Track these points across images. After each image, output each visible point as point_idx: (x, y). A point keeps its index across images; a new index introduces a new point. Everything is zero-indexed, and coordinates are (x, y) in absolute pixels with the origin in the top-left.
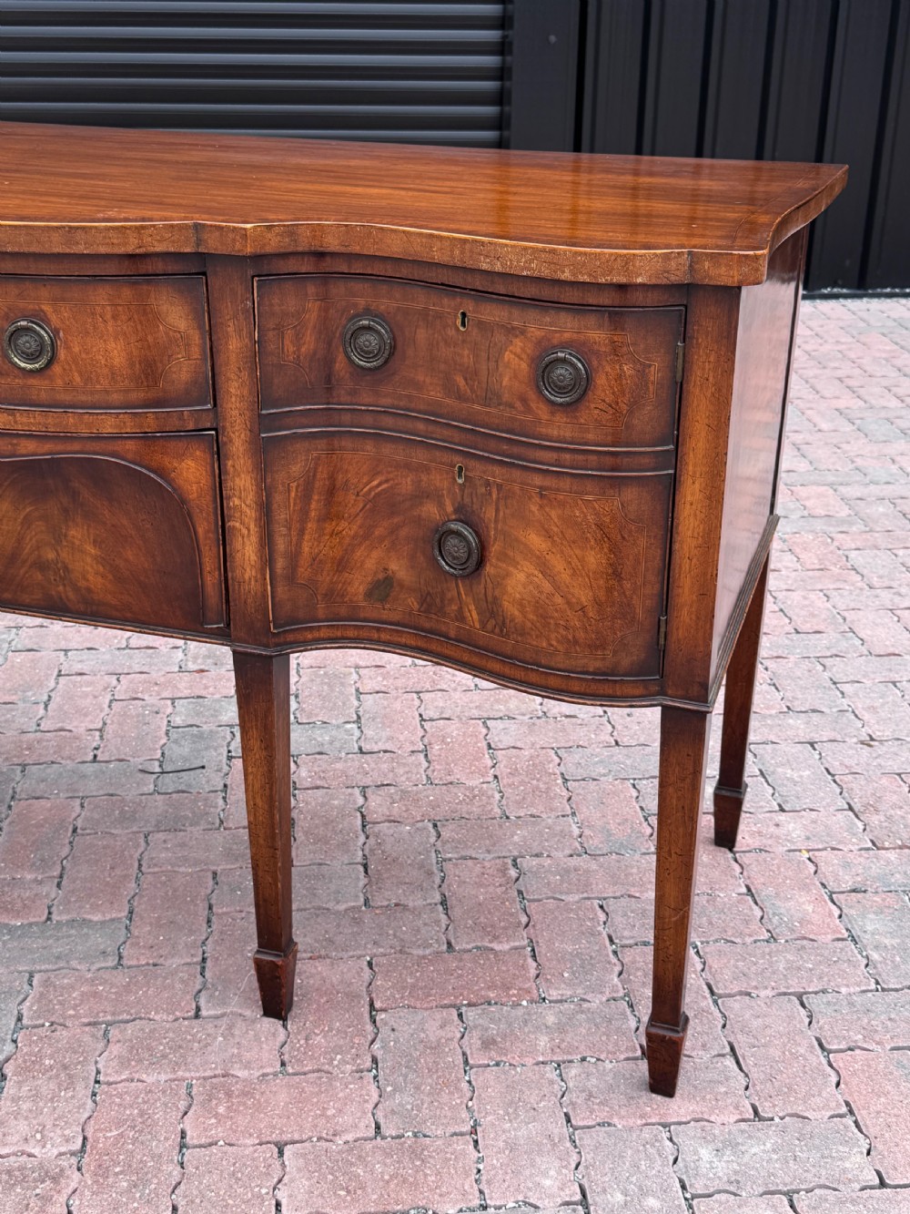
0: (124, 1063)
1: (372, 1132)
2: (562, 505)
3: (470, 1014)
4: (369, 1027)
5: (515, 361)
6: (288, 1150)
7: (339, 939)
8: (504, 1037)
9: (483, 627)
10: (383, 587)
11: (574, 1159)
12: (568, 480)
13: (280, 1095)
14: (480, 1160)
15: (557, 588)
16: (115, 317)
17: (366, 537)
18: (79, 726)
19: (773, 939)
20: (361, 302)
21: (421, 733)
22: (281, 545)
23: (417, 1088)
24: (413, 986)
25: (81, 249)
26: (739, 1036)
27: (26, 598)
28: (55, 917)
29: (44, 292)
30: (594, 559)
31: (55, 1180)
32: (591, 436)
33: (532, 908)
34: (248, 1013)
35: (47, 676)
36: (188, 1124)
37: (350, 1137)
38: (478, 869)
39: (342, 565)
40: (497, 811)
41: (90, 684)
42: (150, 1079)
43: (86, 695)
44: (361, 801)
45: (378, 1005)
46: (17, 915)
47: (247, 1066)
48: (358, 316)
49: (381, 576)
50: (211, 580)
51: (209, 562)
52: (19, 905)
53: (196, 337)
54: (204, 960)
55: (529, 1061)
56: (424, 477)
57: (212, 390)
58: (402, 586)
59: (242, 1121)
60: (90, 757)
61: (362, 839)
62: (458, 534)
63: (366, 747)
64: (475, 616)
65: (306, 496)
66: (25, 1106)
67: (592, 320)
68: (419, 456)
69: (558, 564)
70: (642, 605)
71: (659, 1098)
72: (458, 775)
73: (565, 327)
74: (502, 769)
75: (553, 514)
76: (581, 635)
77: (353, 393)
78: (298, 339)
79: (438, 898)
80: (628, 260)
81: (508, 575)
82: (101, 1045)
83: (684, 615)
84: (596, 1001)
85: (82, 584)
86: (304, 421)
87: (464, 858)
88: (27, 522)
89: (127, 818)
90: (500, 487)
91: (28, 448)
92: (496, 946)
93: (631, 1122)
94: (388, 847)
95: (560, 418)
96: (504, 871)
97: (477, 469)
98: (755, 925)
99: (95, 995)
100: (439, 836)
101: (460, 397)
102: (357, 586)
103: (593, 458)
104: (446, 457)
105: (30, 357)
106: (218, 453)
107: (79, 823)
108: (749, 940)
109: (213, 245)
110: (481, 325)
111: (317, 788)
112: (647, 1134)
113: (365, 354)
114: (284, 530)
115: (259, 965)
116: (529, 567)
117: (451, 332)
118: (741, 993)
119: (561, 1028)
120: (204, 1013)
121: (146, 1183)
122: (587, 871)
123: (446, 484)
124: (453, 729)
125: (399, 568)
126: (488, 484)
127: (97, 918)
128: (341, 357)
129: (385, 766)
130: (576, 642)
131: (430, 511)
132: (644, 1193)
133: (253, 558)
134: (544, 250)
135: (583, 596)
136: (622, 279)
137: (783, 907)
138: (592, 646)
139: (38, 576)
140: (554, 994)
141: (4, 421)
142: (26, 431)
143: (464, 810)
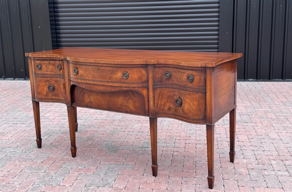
0: (132, 179)
1: (166, 189)
2: (191, 96)
3: (183, 178)
4: (168, 179)
5: (185, 77)
6: (154, 190)
7: (166, 169)
8: (188, 181)
9: (182, 113)
10: (169, 109)
12: (192, 92)
13: (154, 184)
15: (191, 107)
16: (136, 72)
17: (167, 101)
18: (130, 141)
19: (236, 173)
20: (167, 70)
21: (185, 145)
22: (156, 102)
23: (174, 185)
24: (176, 175)
25: (132, 64)
26: (225, 184)
28: (124, 163)
29: (128, 69)
30: (196, 103)
31: (121, 190)
32: (194, 86)
33: (197, 167)
34: (151, 176)
35: (126, 135)
36: (140, 186)
37: (163, 189)
38: (190, 162)
39: (164, 105)
40: (195, 156)
41: (132, 136)
42: (136, 181)
44: (173, 153)
45: (170, 176)
46: (119, 163)
47: (150, 181)
48: (166, 72)
49: (169, 107)
50: (147, 107)
51: (147, 104)
52: (119, 162)
53: (146, 74)
54: (145, 170)
55: (191, 184)
56: (174, 93)
57: (148, 81)
58: (172, 108)
59: (148, 186)
60: (131, 145)
61: (172, 157)
62: (179, 100)
63: (175, 146)
65: (159, 96)
66: (118, 183)
67: (193, 71)
68: (174, 90)
69: (191, 104)
70: (203, 110)
71: (210, 189)
72: (189, 150)
73: (190, 72)
74: (197, 151)
76: (194, 114)
77: (166, 82)
78: (159, 75)
79: (182, 165)
80: (197, 64)
81: (185, 105)
82: (129, 177)
83: (208, 111)
85: (130, 108)
86: (159, 85)
87: (188, 161)
88: (124, 100)
89: (136, 153)
90: (184, 94)
91: (125, 89)
92: (190, 171)
93: (205, 191)
94: (176, 159)
95: (190, 84)
96: (194, 163)
97: (181, 91)
98: (233, 172)
99: (129, 172)
100: (184, 158)
102: (166, 108)
103: (195, 89)
104: (177, 90)
105: (126, 77)
106: (148, 89)
107: (129, 153)
108: (231, 173)
109: (148, 63)
110: (181, 72)
111: (166, 151)
113: (167, 77)
114: (156, 100)
115: (152, 167)
116: (187, 104)
117: (177, 73)
118: (228, 179)
119: (197, 181)
120: (144, 175)
123: (177, 94)
124: (190, 145)
125: (172, 106)
126: (182, 93)
127: (130, 164)
128: (164, 77)
129: (178, 149)
130: (194, 115)
131: (175, 97)
133: (152, 104)
134: (187, 63)
135: (194, 108)
136: (196, 66)
137: (238, 170)
138: (196, 115)
139: (125, 107)
140: (197, 177)
141: (122, 85)
142: (124, 86)
143: (189, 155)
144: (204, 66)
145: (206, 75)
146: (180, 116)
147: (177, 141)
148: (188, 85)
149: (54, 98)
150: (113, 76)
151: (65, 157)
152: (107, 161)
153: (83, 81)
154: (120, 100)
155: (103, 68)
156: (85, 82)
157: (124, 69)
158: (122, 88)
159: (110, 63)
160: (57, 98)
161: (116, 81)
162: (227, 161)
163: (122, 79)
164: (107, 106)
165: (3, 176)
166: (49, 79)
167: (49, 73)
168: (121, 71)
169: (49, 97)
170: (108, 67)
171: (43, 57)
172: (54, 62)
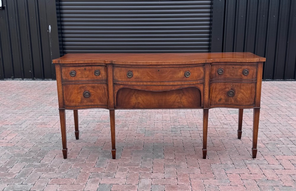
5: (240, 71)
10: (220, 100)
12: (246, 83)
15: (244, 96)
16: (196, 71)
17: (218, 94)
20: (220, 67)
22: (211, 95)
25: (195, 63)
27: (175, 107)
29: (190, 68)
30: (249, 92)
32: (249, 78)
39: (216, 98)
41: (159, 123)
44: (199, 135)
49: (220, 98)
50: (202, 100)
51: (202, 98)
53: (203, 72)
56: (227, 86)
57: (204, 78)
58: (223, 99)
61: (200, 138)
62: (232, 91)
64: (233, 101)
67: (249, 66)
68: (226, 84)
69: (245, 93)
70: (253, 96)
73: (246, 67)
75: (244, 87)
77: (218, 77)
81: (238, 95)
83: (257, 97)
85: (183, 104)
86: (214, 81)
88: (177, 97)
90: (237, 85)
91: (186, 86)
95: (246, 77)
96: (220, 141)
97: (234, 84)
101: (232, 76)
102: (217, 100)
103: (249, 81)
104: (230, 83)
106: (204, 85)
110: (235, 68)
111: (193, 133)
116: (241, 94)
117: (231, 69)
122: (231, 141)
123: (229, 86)
125: (223, 97)
126: (236, 85)
128: (217, 73)
130: (246, 102)
131: (227, 90)
133: (207, 97)
135: (247, 96)
136: (253, 62)
138: (248, 102)
139: (177, 104)
141: (183, 83)
142: (186, 84)
144: (258, 61)
146: (232, 104)
148: (243, 78)
149: (90, 104)
150: (174, 76)
153: (139, 84)
154: (173, 98)
155: (164, 69)
156: (141, 84)
157: (186, 68)
158: (183, 86)
159: (174, 64)
160: (93, 104)
161: (178, 80)
163: (184, 78)
164: (158, 104)
166: (84, 85)
167: (85, 79)
168: (183, 70)
169: (84, 104)
170: (170, 67)
171: (80, 63)
172: (90, 68)
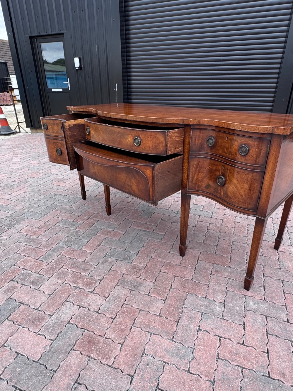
0: (156, 256)
1: (191, 279)
2: (241, 175)
3: (215, 265)
4: (197, 262)
5: (235, 147)
6: (176, 277)
7: (196, 247)
8: (220, 271)
9: (224, 196)
10: (208, 186)
11: (225, 295)
12: (242, 170)
13: (178, 269)
14: (208, 290)
15: (238, 191)
17: (206, 177)
18: (168, 204)
19: (280, 269)
20: (210, 134)
21: (223, 216)
22: (191, 176)
23: (201, 275)
24: (206, 258)
26: (266, 284)
28: (154, 232)
30: (246, 186)
31: (140, 270)
32: (248, 162)
33: (233, 251)
34: (177, 254)
36: (162, 268)
37: (187, 279)
38: (225, 242)
39: (202, 181)
40: (232, 233)
41: (171, 198)
42: (159, 260)
43: (170, 200)
44: (208, 225)
45: (199, 259)
46: (149, 230)
47: (174, 262)
48: (209, 137)
49: (208, 184)
52: (149, 228)
54: (174, 244)
55: (223, 276)
56: (217, 167)
58: (211, 186)
59: (170, 271)
60: (168, 209)
61: (206, 231)
62: (222, 178)
63: (212, 217)
64: (223, 194)
65: (197, 168)
66: (140, 258)
67: (251, 139)
68: (217, 163)
69: (239, 186)
70: (255, 196)
71: (246, 290)
72: (227, 225)
73: (246, 140)
74: (236, 226)
75: (239, 176)
76: (241, 200)
77: (206, 150)
78: (198, 140)
79: (216, 245)
80: (259, 128)
81: (229, 187)
82: (153, 252)
83: (263, 200)
84: (239, 270)
86: (198, 155)
87: (223, 239)
89: (170, 219)
90: (230, 170)
92: (224, 255)
93: (239, 293)
94: (210, 234)
95: (242, 158)
96: (230, 243)
97: (226, 166)
98: (277, 265)
99: (155, 244)
100: (220, 234)
101: (225, 153)
102: (204, 185)
103: (248, 166)
104: (221, 164)
107: (162, 218)
108: (275, 268)
110: (230, 139)
111: (202, 222)
112: (241, 296)
113: (210, 144)
114: (192, 173)
115: (180, 247)
116: (233, 186)
117: (225, 140)
118: (270, 277)
119: (231, 273)
120: (171, 252)
121: (153, 275)
122: (246, 247)
123: (221, 168)
124: (230, 217)
125: (211, 183)
126: (228, 169)
127: (160, 233)
128: (206, 144)
129: (214, 221)
130: (240, 201)
131: (217, 173)
132: (236, 306)
133: (186, 177)
134: (242, 125)
135: (243, 193)
136: (257, 132)
137: (285, 263)
138: (243, 203)
140: (232, 266)
143: (226, 231)
144: (269, 131)
145: (270, 147)
146: (220, 198)
147: (216, 209)
148: (239, 160)
151: (101, 214)
152: (138, 226)
162: (270, 247)
163: (133, 146)
165: (38, 228)
